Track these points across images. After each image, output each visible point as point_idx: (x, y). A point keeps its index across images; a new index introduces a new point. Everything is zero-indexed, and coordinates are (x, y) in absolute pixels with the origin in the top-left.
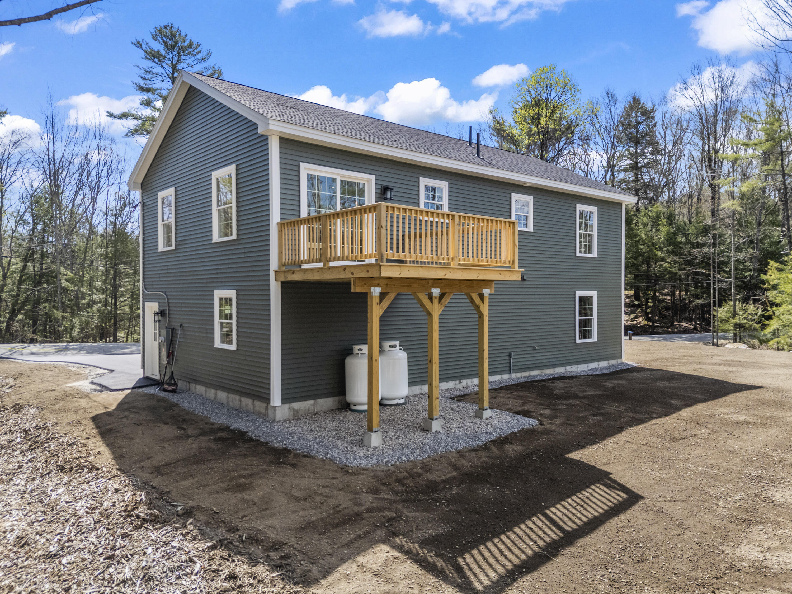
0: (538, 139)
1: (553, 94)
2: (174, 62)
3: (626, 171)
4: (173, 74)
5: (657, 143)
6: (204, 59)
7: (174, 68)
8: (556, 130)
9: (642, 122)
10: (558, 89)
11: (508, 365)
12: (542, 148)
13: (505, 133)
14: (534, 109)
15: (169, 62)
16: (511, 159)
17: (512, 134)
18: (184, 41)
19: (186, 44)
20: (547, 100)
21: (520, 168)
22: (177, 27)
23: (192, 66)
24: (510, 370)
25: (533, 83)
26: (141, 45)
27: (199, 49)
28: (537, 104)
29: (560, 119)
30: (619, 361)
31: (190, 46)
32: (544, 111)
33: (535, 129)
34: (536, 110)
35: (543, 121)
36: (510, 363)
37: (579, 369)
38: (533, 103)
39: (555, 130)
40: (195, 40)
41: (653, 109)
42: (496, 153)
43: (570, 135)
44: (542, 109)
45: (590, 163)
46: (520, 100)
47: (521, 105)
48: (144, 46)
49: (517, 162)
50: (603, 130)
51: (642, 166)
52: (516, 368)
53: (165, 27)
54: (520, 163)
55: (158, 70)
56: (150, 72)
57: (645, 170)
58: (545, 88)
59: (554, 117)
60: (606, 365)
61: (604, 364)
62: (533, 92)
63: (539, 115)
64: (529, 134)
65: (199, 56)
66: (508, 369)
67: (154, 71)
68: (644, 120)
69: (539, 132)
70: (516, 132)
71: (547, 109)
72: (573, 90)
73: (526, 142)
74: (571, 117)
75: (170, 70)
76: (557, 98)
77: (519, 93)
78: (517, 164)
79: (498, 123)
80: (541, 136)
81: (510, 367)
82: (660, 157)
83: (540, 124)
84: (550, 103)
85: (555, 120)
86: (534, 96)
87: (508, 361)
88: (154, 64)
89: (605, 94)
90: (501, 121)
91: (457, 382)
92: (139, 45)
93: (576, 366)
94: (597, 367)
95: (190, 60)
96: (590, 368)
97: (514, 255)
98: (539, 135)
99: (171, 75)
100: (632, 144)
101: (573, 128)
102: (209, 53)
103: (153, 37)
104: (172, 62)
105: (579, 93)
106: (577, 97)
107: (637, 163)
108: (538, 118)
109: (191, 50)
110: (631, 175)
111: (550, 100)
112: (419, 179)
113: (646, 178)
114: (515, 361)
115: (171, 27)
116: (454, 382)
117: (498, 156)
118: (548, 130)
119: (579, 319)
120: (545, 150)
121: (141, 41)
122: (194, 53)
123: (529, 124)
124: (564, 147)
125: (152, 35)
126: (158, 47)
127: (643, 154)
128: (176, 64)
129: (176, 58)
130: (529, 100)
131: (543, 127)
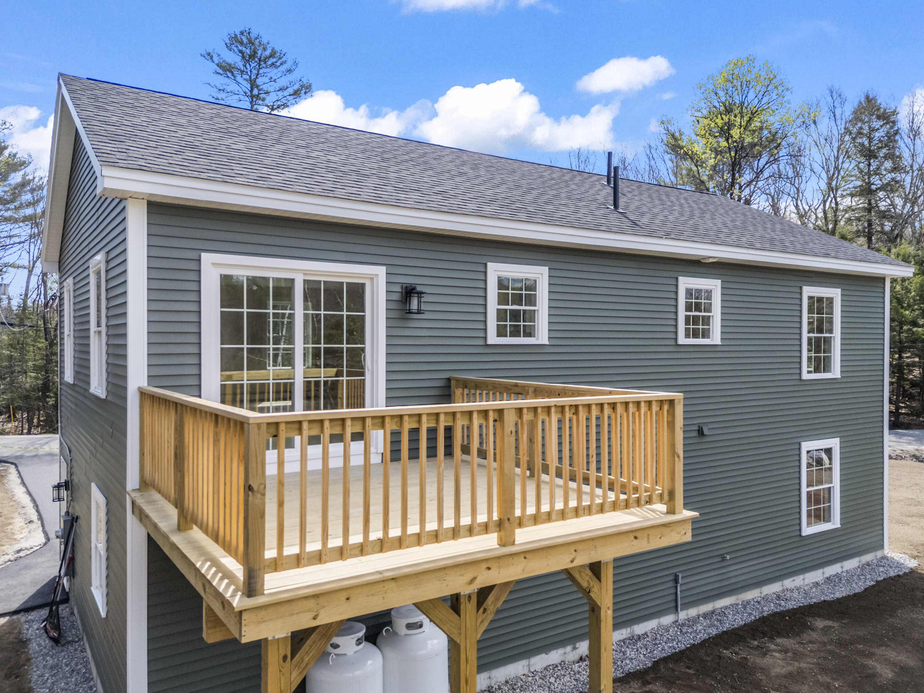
0: (727, 158)
1: (751, 96)
2: (253, 77)
3: (852, 195)
4: (251, 91)
5: (900, 157)
6: (289, 71)
7: (253, 84)
8: (755, 145)
9: (878, 129)
10: (758, 89)
11: (673, 597)
12: (733, 170)
13: (682, 151)
14: (724, 117)
15: (247, 77)
16: (681, 206)
17: (693, 152)
18: (265, 49)
19: (268, 53)
20: (742, 104)
21: (695, 228)
22: (257, 33)
23: (275, 81)
24: (676, 607)
25: (721, 80)
26: (212, 58)
27: (284, 59)
28: (729, 111)
29: (761, 129)
30: (879, 554)
31: (272, 56)
32: (738, 119)
33: (724, 144)
34: (726, 118)
35: (735, 133)
36: (676, 594)
37: (807, 582)
38: (722, 108)
39: (753, 145)
40: (277, 49)
41: (895, 111)
42: (654, 195)
43: (776, 151)
44: (735, 116)
45: (802, 186)
46: (703, 105)
47: (705, 112)
48: (216, 59)
49: (692, 212)
50: (823, 141)
51: (877, 189)
52: (687, 601)
53: (242, 33)
54: (697, 213)
55: (233, 87)
56: (223, 90)
57: (881, 194)
58: (739, 87)
59: (752, 127)
60: (856, 565)
61: (851, 564)
62: (721, 93)
63: (730, 125)
64: (717, 152)
65: (283, 68)
66: (673, 604)
67: (229, 89)
68: (881, 126)
69: (729, 148)
70: (698, 148)
71: (742, 117)
72: (780, 88)
73: (712, 162)
74: (777, 125)
75: (249, 86)
76: (756, 101)
77: (702, 97)
78: (692, 216)
79: (673, 136)
80: (733, 154)
81: (676, 600)
82: (903, 175)
83: (732, 137)
84: (746, 108)
85: (754, 131)
86: (723, 99)
87: (673, 591)
88: (227, 80)
89: (828, 92)
90: (677, 135)
91: (569, 648)
92: (210, 56)
93: (801, 577)
94: (839, 571)
95: (273, 73)
96: (827, 575)
97: (673, 479)
98: (730, 152)
99: (249, 93)
100: (863, 159)
101: (779, 141)
102: (296, 64)
103: (227, 47)
104: (250, 77)
105: (789, 92)
106: (785, 99)
107: (869, 184)
108: (729, 129)
109: (274, 60)
110: (859, 202)
111: (746, 104)
112: (486, 265)
113: (883, 205)
114: (684, 588)
115: (249, 33)
116: (561, 651)
117: (657, 202)
118: (742, 144)
119: (808, 492)
120: (738, 172)
121: (211, 51)
122: (278, 64)
123: (715, 137)
124: (766, 167)
125: (226, 44)
126: (234, 59)
127: (877, 172)
128: (256, 79)
129: (255, 72)
130: (717, 105)
131: (736, 141)
